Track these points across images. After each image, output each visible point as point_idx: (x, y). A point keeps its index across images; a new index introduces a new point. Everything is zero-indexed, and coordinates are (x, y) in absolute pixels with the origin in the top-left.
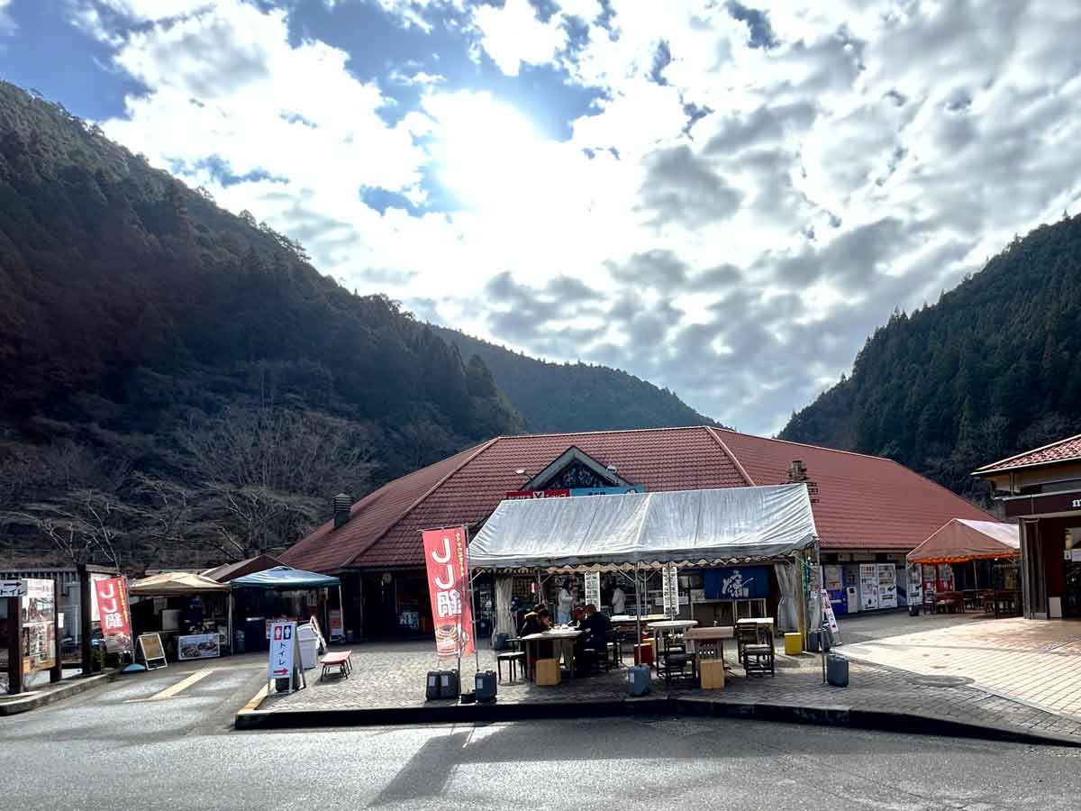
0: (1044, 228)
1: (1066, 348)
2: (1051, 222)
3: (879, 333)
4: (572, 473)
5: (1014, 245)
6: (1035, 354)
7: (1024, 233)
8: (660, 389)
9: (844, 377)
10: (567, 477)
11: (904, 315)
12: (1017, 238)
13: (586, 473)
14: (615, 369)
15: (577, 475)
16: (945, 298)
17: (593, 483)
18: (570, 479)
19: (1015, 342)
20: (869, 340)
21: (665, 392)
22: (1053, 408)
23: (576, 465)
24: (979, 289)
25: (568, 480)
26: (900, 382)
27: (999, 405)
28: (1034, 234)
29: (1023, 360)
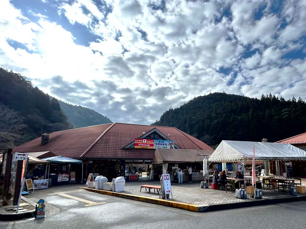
0: (200, 96)
1: (209, 121)
2: (202, 96)
3: (167, 112)
4: (153, 135)
5: (195, 98)
6: (203, 122)
7: (197, 97)
8: (104, 116)
9: (157, 120)
10: (151, 136)
11: (173, 109)
12: (195, 97)
13: (157, 136)
14: (91, 109)
15: (154, 136)
16: (181, 107)
17: (159, 138)
18: (152, 136)
19: (199, 119)
20: (164, 113)
21: (106, 117)
22: (207, 133)
23: (155, 133)
24: (188, 106)
25: (152, 137)
26: (173, 124)
27: (196, 131)
28: (198, 97)
29: (201, 123)
